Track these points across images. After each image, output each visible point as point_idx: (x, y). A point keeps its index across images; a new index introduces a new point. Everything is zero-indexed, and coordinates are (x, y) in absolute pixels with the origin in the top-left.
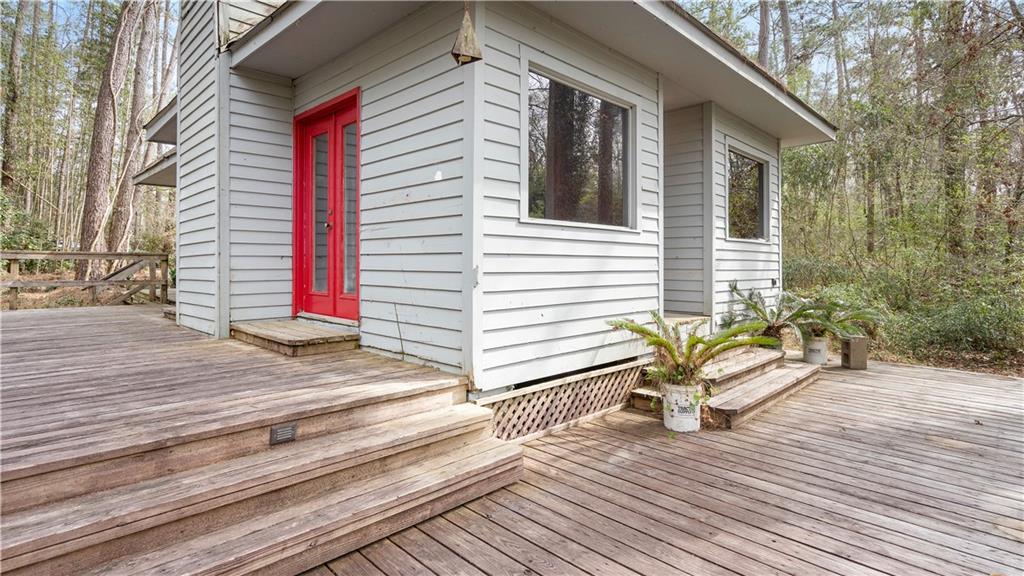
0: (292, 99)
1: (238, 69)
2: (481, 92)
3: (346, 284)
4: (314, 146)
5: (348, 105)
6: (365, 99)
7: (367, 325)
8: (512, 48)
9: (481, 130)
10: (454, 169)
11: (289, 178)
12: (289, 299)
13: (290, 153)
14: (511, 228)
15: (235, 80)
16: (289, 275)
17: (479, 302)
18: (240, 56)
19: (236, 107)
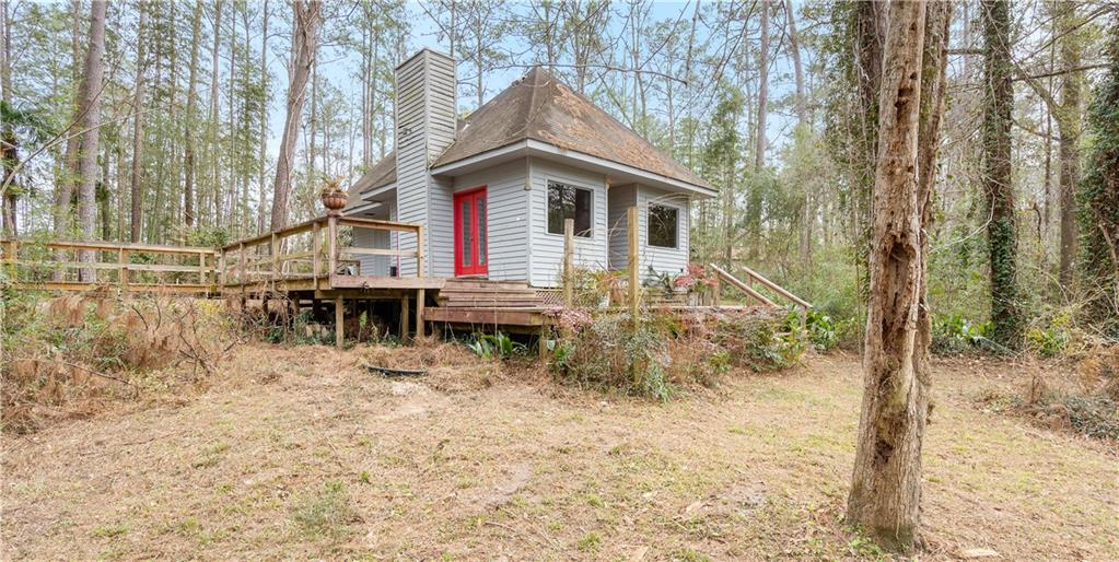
0: (452, 186)
1: (434, 176)
2: (532, 199)
3: (480, 261)
4: (462, 205)
5: (483, 190)
6: (489, 190)
7: (491, 274)
8: (542, 176)
9: (532, 205)
10: (523, 217)
11: (452, 219)
12: (453, 270)
13: (452, 209)
14: (542, 236)
15: (433, 180)
16: (453, 260)
17: (532, 259)
18: (435, 172)
19: (434, 191)
